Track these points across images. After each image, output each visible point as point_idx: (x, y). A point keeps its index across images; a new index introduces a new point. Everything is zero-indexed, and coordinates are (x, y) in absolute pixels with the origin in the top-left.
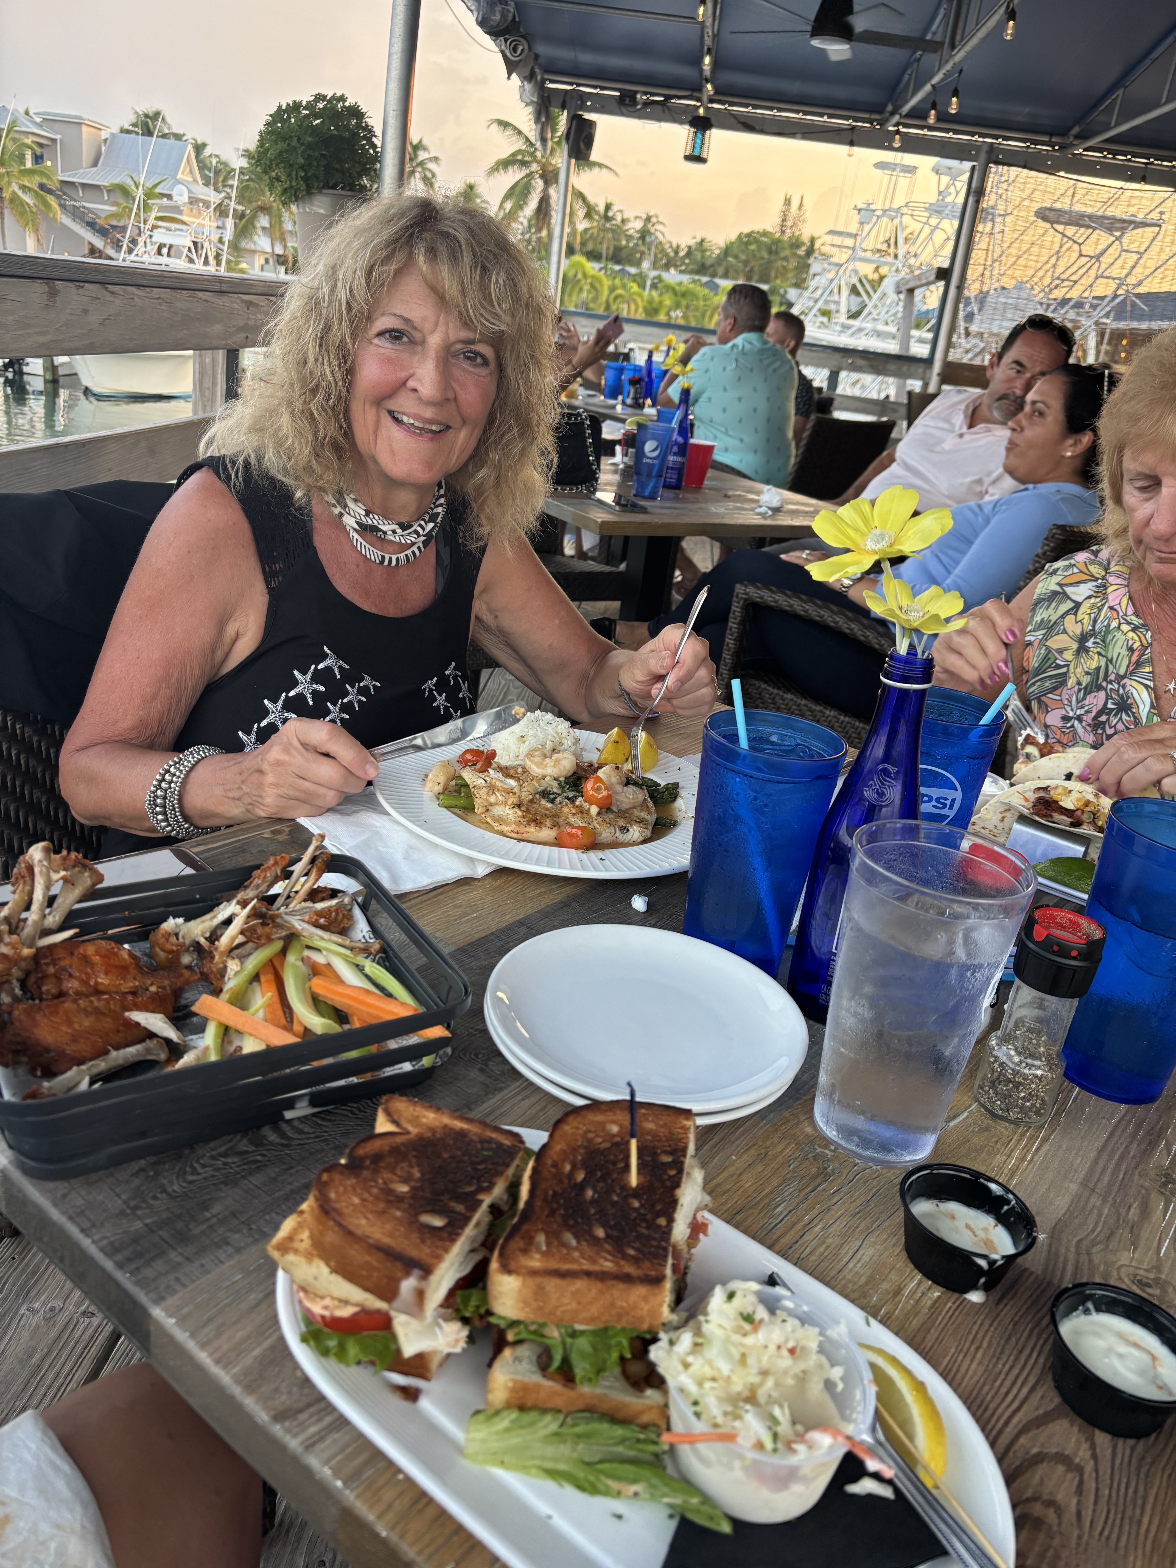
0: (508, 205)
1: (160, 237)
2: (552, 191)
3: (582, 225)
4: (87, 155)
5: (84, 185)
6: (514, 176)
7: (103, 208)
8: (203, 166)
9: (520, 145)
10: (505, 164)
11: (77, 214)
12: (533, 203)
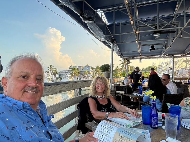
0: (122, 68)
1: (88, 75)
2: (126, 66)
3: (130, 68)
4: (82, 69)
5: (81, 72)
6: (122, 65)
7: (83, 73)
8: (92, 68)
9: (122, 62)
10: (121, 64)
11: (81, 74)
12: (124, 67)
